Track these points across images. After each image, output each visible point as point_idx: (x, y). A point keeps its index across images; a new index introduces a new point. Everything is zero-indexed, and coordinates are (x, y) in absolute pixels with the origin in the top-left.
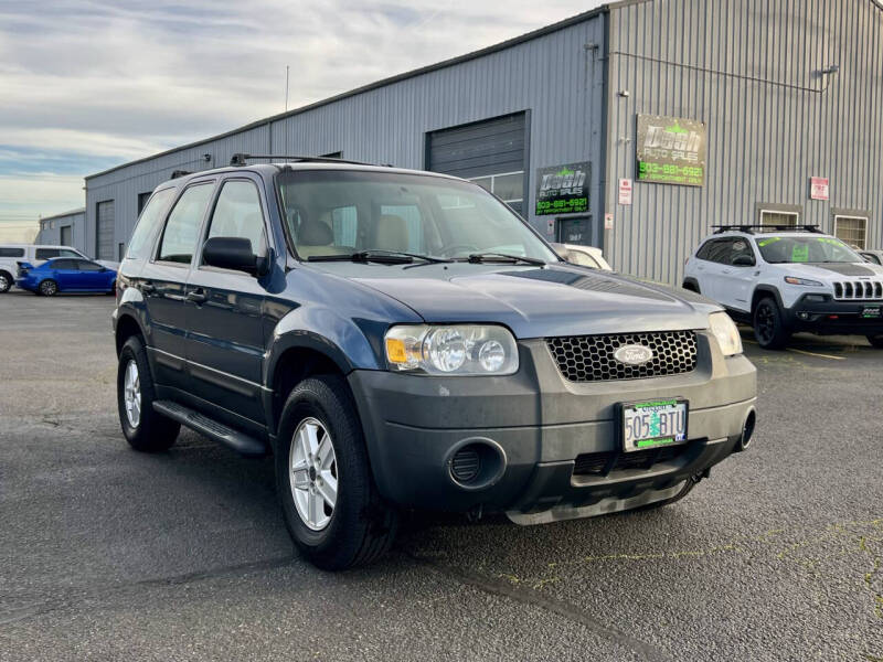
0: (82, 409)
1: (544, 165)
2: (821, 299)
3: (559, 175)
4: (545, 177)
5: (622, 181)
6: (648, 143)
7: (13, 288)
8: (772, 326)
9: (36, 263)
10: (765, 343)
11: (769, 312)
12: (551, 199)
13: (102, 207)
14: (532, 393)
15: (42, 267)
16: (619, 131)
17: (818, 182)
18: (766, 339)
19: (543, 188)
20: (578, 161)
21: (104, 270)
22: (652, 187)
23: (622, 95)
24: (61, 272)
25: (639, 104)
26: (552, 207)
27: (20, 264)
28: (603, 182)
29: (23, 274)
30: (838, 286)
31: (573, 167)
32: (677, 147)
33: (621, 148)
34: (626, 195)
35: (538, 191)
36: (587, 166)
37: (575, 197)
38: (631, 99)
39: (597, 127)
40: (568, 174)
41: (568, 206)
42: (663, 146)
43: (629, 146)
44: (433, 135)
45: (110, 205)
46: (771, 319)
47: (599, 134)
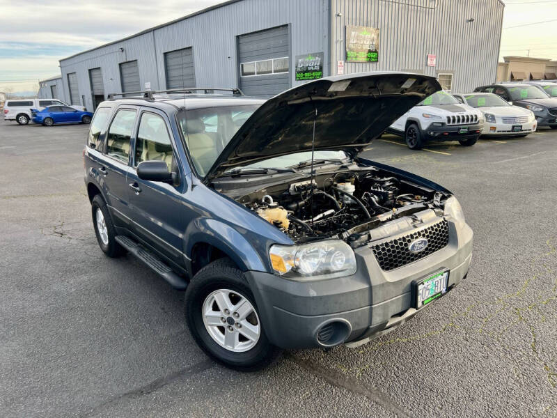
0: (75, 220)
1: (298, 54)
2: (440, 125)
3: (307, 60)
4: (300, 60)
5: (339, 62)
6: (351, 42)
7: (30, 122)
8: (415, 139)
9: (41, 109)
10: (411, 147)
11: (414, 131)
12: (304, 72)
13: (70, 76)
14: (366, 286)
15: (43, 111)
16: (337, 35)
17: (431, 57)
18: (412, 144)
19: (299, 66)
20: (316, 52)
21: (76, 111)
22: (353, 64)
23: (338, 15)
24: (54, 113)
25: (347, 20)
26: (304, 76)
27: (31, 110)
28: (330, 63)
29: (34, 115)
30: (449, 118)
31: (314, 55)
32: (365, 43)
33: (338, 45)
34: (340, 70)
35: (297, 67)
36: (321, 55)
37: (315, 71)
38: (342, 17)
39: (326, 33)
40: (311, 59)
41: (312, 76)
42: (359, 42)
43: (342, 43)
44: (240, 37)
45: (74, 75)
46: (415, 135)
47: (327, 37)
